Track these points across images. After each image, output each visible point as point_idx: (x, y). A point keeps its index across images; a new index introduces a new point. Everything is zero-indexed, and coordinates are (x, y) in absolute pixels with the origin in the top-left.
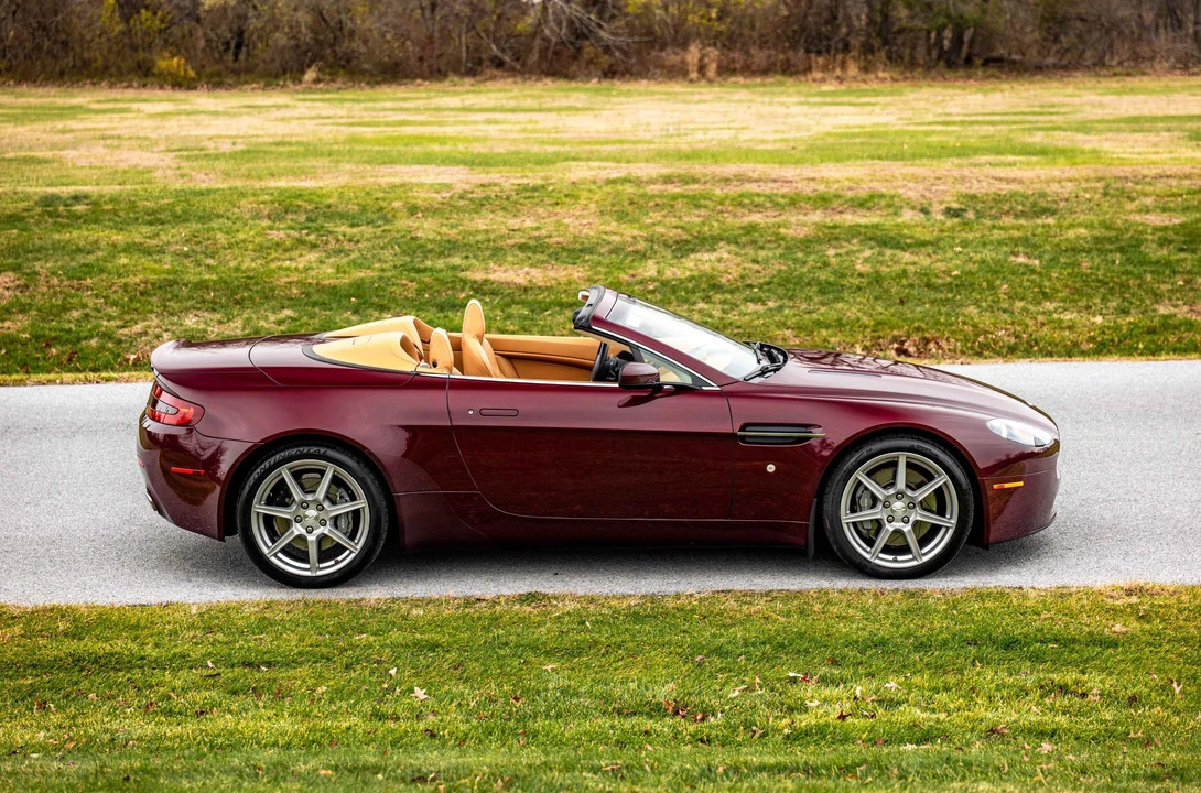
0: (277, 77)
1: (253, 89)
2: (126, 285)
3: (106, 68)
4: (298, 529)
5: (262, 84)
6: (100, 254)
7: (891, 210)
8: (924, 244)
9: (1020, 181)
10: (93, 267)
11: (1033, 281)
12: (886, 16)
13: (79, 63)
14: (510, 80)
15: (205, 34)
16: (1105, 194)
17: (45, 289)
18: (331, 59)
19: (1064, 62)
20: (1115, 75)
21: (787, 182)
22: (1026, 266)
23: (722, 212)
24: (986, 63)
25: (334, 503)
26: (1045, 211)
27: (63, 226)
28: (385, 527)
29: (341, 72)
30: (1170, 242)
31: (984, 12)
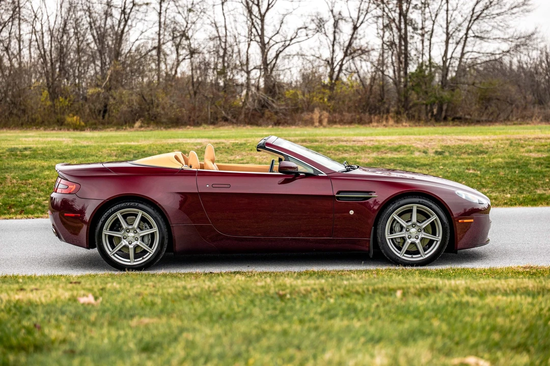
0: (122, 125)
1: (111, 131)
2: (47, 183)
3: (43, 122)
4: (124, 242)
5: (115, 128)
6: (36, 170)
7: (409, 152)
8: (425, 165)
9: (470, 141)
10: (32, 175)
11: (477, 180)
12: (406, 98)
13: (30, 120)
14: (231, 126)
15: (89, 106)
16: (511, 145)
17: (10, 184)
18: (147, 116)
19: (490, 119)
20: (514, 124)
21: (360, 141)
22: (474, 174)
23: (329, 153)
24: (453, 120)
25: (141, 230)
26: (482, 152)
27: (19, 159)
28: (166, 241)
29: (152, 122)
30: (542, 164)
31: (452, 96)
